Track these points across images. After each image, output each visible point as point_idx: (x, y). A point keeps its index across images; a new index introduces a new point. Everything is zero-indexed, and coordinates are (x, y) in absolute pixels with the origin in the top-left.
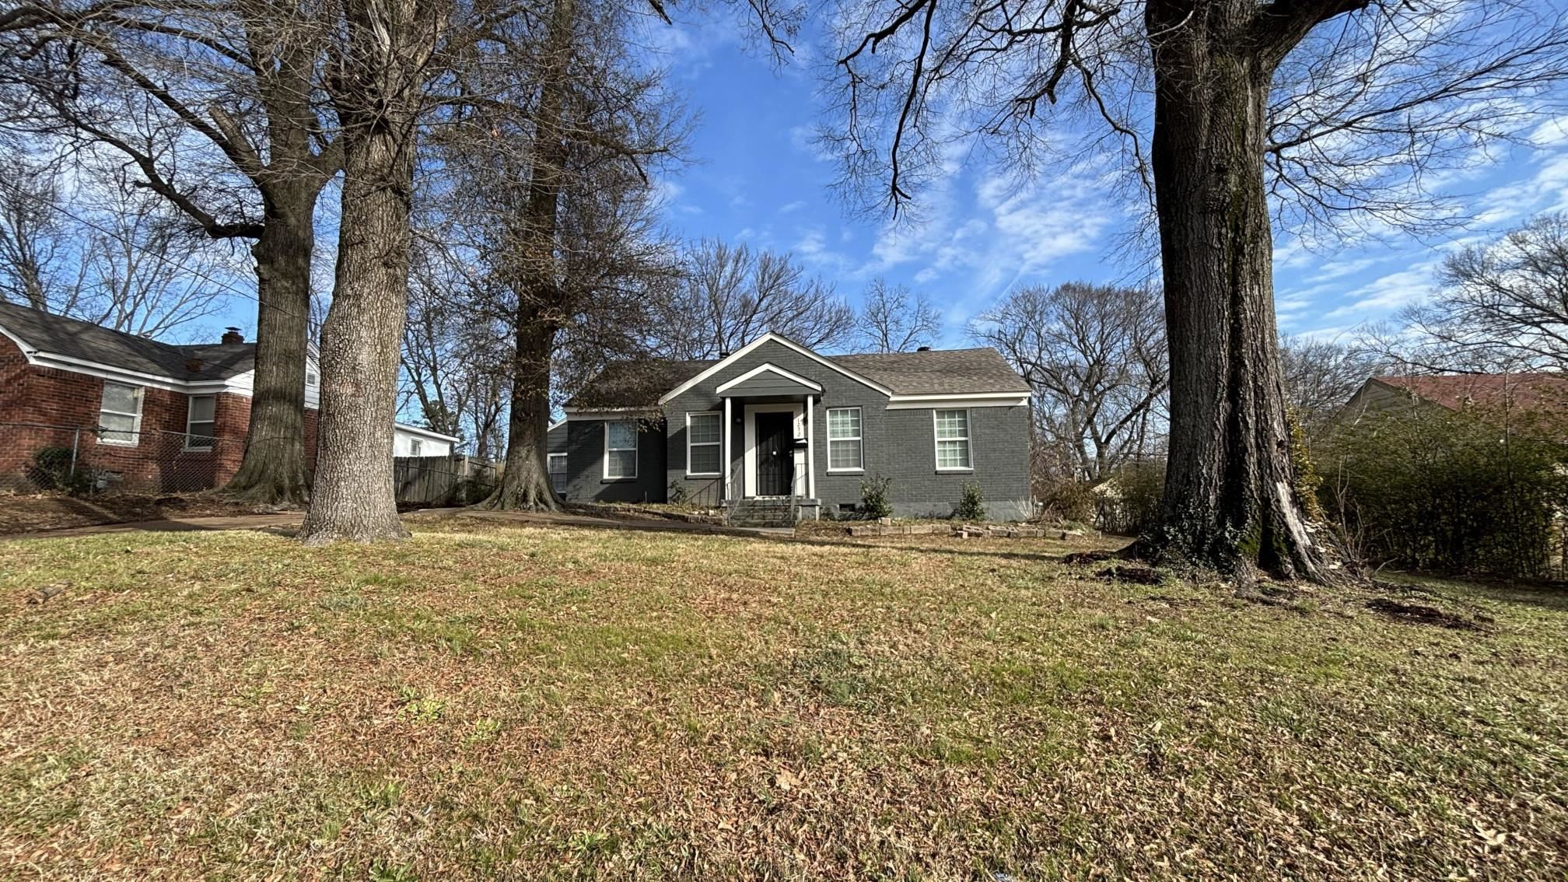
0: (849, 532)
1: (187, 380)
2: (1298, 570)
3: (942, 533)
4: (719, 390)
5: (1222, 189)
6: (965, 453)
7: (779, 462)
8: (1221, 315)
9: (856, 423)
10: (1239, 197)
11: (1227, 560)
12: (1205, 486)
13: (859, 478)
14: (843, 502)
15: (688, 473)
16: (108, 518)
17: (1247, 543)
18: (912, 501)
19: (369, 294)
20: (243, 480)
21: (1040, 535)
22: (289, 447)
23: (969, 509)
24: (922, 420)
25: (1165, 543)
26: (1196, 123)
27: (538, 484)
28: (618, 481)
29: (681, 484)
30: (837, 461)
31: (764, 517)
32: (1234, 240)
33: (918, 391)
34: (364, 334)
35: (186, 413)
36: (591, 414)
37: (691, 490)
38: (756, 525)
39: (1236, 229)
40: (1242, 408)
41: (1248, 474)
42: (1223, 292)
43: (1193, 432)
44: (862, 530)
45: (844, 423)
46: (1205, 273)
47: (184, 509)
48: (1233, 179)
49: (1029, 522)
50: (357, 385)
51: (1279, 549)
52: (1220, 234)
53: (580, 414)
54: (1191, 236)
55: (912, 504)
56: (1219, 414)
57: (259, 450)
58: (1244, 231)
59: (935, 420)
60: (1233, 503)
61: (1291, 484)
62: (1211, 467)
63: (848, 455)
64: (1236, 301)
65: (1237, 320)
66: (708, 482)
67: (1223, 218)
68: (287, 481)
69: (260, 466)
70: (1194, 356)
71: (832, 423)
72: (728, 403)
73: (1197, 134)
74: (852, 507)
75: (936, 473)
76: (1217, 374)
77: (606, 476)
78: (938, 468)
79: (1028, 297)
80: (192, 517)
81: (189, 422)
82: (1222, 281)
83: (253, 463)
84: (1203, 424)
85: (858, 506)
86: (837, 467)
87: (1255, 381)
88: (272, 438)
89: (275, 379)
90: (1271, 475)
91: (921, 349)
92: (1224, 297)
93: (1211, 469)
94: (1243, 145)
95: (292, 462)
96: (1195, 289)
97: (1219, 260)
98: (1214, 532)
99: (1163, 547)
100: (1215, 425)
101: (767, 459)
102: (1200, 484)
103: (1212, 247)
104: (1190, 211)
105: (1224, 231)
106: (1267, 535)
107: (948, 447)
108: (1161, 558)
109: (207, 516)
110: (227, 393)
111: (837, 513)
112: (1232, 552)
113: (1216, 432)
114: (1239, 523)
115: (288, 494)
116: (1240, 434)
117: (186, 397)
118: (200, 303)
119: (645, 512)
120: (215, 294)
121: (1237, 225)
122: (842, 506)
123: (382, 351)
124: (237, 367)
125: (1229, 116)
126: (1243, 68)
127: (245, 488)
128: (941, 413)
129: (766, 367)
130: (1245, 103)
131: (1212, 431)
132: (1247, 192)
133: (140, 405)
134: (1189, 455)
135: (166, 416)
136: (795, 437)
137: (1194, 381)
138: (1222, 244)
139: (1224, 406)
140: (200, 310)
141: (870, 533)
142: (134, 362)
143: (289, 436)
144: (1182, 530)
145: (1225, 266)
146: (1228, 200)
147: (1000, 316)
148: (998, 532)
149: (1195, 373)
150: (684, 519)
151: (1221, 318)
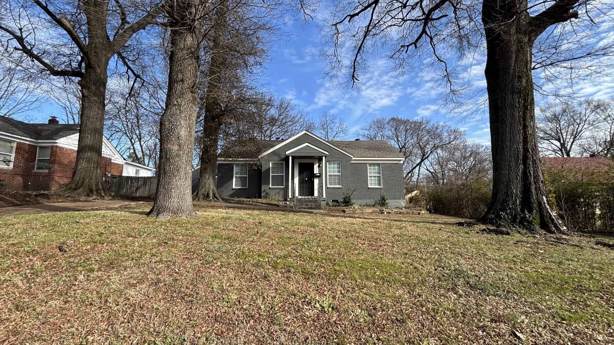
0: (344, 211)
1: (37, 140)
2: (557, 230)
3: (376, 212)
4: (287, 153)
5: (520, 84)
6: (379, 180)
7: (308, 183)
8: (519, 132)
9: (339, 168)
10: (525, 88)
11: (528, 226)
12: (515, 197)
13: (340, 190)
14: (333, 199)
15: (271, 186)
16: (14, 203)
17: (535, 219)
18: (359, 199)
19: (185, 104)
20: (73, 186)
21: (411, 213)
22: (95, 171)
23: (383, 202)
24: (363, 167)
25: (500, 218)
26: (510, 59)
27: (213, 190)
28: (239, 189)
29: (268, 191)
30: (331, 183)
31: (307, 205)
32: (524, 104)
33: (362, 156)
34: (182, 122)
35: (36, 154)
36: (229, 161)
37: (272, 193)
38: (305, 208)
39: (525, 100)
40: (528, 168)
41: (532, 193)
42: (520, 123)
43: (508, 176)
44: (349, 211)
45: (334, 168)
46: (513, 116)
47: (49, 199)
48: (524, 81)
49: (405, 208)
50: (179, 145)
51: (548, 222)
52: (519, 101)
53: (225, 160)
54: (507, 101)
55: (359, 200)
56: (519, 170)
57: (81, 173)
58: (528, 101)
59: (368, 168)
60: (527, 203)
61: (547, 197)
62: (516, 189)
63: (335, 181)
64: (525, 127)
65: (526, 134)
66: (279, 190)
67: (520, 95)
68: (94, 187)
69: (81, 180)
70: (508, 147)
71: (329, 168)
72: (290, 158)
73: (510, 63)
74: (337, 201)
75: (368, 188)
76: (518, 154)
77: (234, 187)
78: (369, 186)
79: (378, 122)
80: (54, 202)
81: (37, 158)
82: (519, 119)
83: (78, 178)
84: (513, 173)
85: (339, 201)
86: (331, 185)
87: (533, 158)
88: (88, 167)
89: (89, 140)
90: (541, 193)
91: (357, 140)
92: (520, 125)
93: (517, 190)
94: (527, 68)
95: (96, 178)
96: (508, 122)
97: (518, 111)
98: (520, 215)
99: (499, 220)
100: (518, 174)
101: (303, 181)
102: (513, 196)
103: (516, 106)
104: (507, 92)
105: (520, 100)
106: (542, 216)
107: (373, 178)
108: (500, 224)
109: (60, 202)
110: (57, 146)
111: (331, 204)
112: (530, 223)
113: (518, 177)
114: (530, 211)
115: (95, 192)
116: (528, 178)
117: (36, 147)
118: (27, 105)
119: (257, 202)
120: (35, 101)
121: (525, 98)
122: (333, 201)
123: (190, 131)
124: (60, 134)
125: (522, 57)
126: (526, 40)
127: (75, 189)
128: (370, 165)
129: (307, 144)
130: (527, 53)
131: (517, 176)
132: (528, 86)
133: (14, 150)
134: (507, 185)
135: (26, 155)
136: (315, 173)
137: (508, 157)
138: (520, 105)
139: (521, 167)
140: (27, 108)
141: (352, 212)
142: (11, 130)
143: (95, 166)
144: (507, 214)
145: (521, 113)
146: (522, 89)
147: (368, 128)
148: (396, 212)
149: (509, 154)
150: (278, 206)
151: (519, 133)
